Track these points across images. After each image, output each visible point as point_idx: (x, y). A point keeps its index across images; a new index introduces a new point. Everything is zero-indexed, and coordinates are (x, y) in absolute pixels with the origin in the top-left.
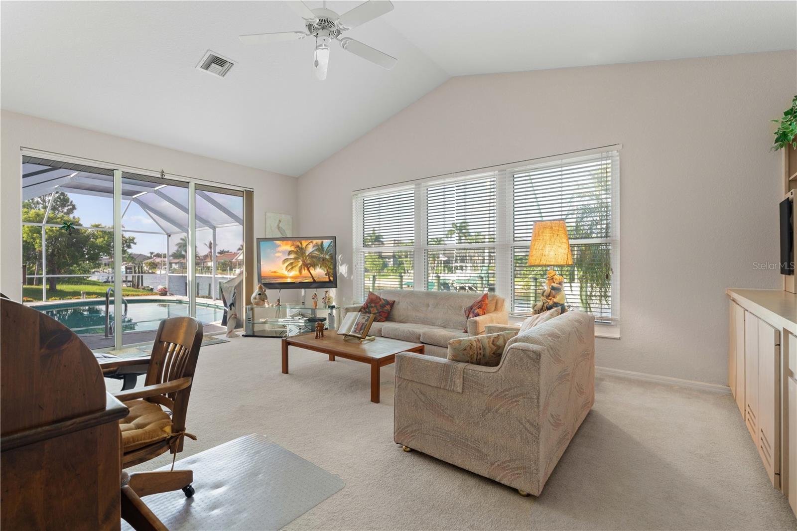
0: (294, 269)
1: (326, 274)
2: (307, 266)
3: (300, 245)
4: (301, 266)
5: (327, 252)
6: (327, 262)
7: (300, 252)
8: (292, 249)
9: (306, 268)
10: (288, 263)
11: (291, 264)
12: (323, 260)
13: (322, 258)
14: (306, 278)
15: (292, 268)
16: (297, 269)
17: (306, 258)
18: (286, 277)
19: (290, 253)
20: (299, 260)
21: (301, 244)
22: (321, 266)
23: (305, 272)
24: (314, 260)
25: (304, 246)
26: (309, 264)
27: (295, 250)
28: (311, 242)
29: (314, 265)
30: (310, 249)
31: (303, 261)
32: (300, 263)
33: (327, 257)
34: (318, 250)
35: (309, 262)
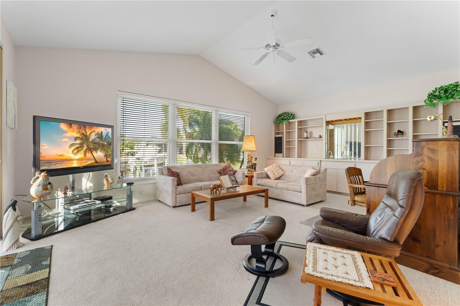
0: (80, 152)
1: (104, 156)
2: (90, 150)
3: (84, 132)
4: (86, 150)
5: (105, 140)
6: (105, 147)
7: (85, 138)
8: (78, 135)
9: (89, 152)
10: (75, 147)
11: (78, 148)
12: (103, 146)
13: (102, 144)
14: (89, 159)
15: (78, 152)
16: (82, 152)
17: (90, 143)
18: (71, 160)
19: (76, 139)
20: (84, 145)
21: (86, 132)
22: (101, 150)
23: (89, 155)
24: (96, 145)
25: (88, 134)
26: (92, 148)
27: (81, 137)
28: (94, 131)
29: (96, 149)
30: (93, 137)
31: (87, 146)
32: (85, 148)
33: (105, 143)
34: (99, 138)
35: (92, 147)
